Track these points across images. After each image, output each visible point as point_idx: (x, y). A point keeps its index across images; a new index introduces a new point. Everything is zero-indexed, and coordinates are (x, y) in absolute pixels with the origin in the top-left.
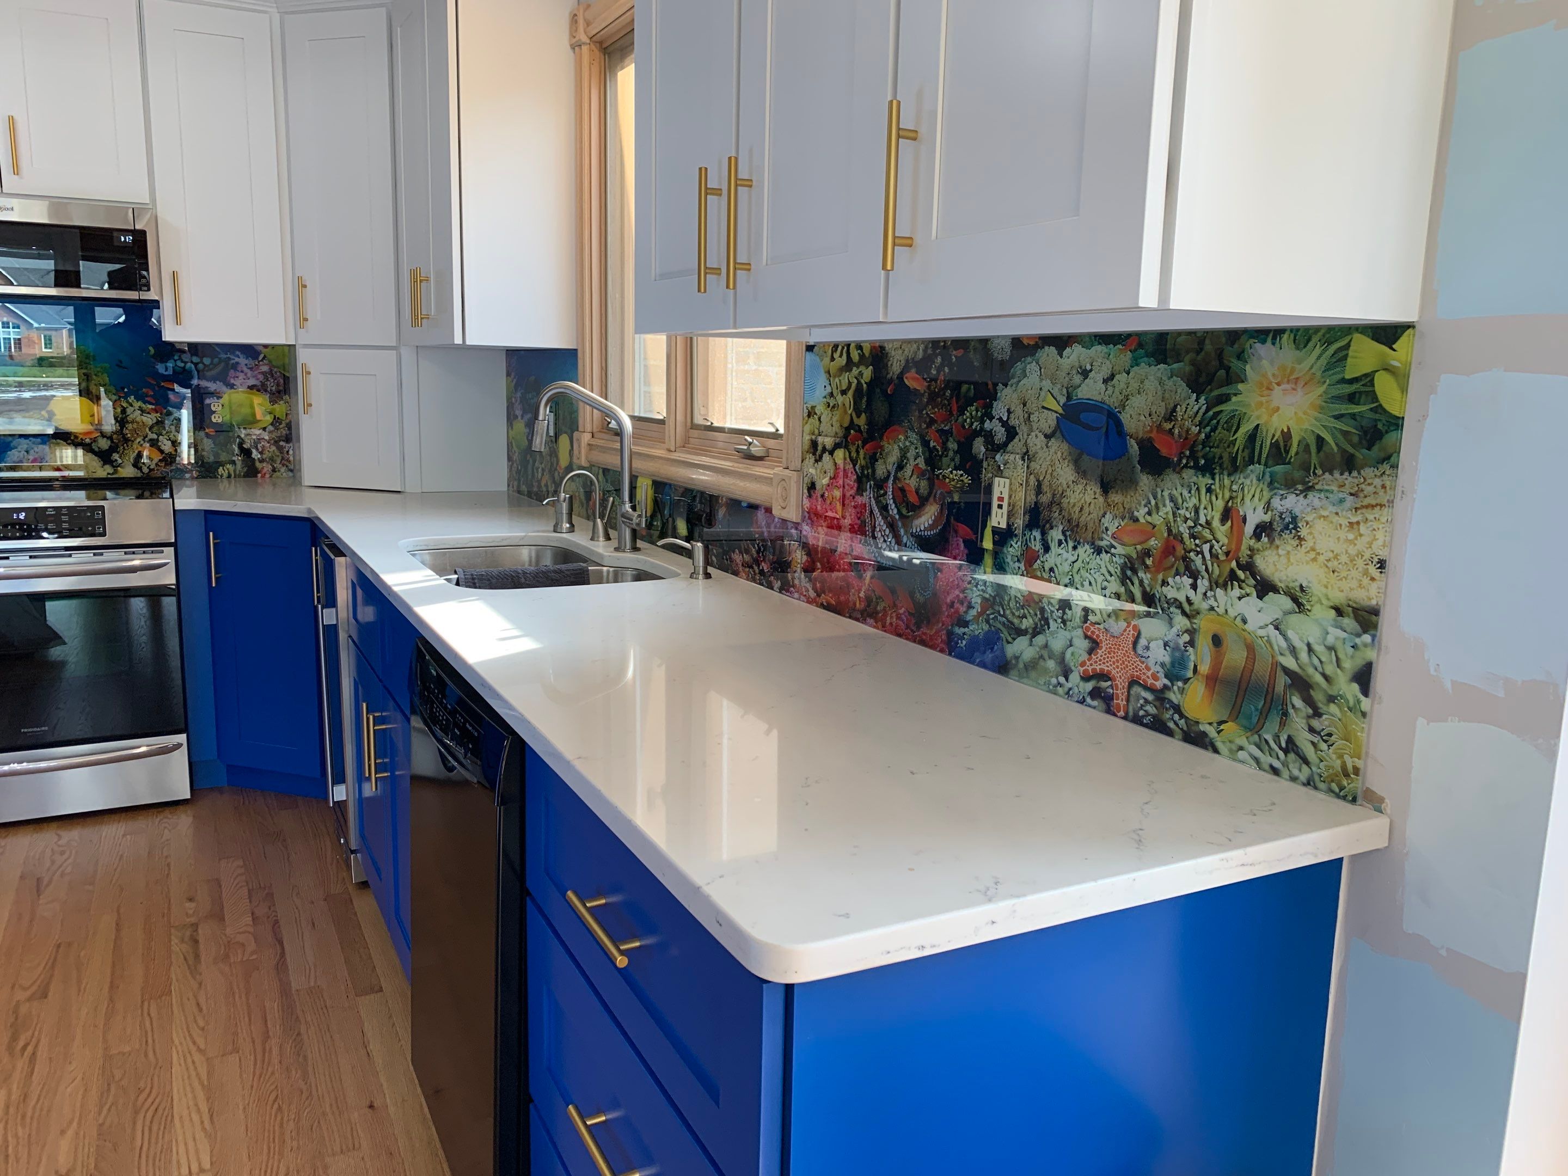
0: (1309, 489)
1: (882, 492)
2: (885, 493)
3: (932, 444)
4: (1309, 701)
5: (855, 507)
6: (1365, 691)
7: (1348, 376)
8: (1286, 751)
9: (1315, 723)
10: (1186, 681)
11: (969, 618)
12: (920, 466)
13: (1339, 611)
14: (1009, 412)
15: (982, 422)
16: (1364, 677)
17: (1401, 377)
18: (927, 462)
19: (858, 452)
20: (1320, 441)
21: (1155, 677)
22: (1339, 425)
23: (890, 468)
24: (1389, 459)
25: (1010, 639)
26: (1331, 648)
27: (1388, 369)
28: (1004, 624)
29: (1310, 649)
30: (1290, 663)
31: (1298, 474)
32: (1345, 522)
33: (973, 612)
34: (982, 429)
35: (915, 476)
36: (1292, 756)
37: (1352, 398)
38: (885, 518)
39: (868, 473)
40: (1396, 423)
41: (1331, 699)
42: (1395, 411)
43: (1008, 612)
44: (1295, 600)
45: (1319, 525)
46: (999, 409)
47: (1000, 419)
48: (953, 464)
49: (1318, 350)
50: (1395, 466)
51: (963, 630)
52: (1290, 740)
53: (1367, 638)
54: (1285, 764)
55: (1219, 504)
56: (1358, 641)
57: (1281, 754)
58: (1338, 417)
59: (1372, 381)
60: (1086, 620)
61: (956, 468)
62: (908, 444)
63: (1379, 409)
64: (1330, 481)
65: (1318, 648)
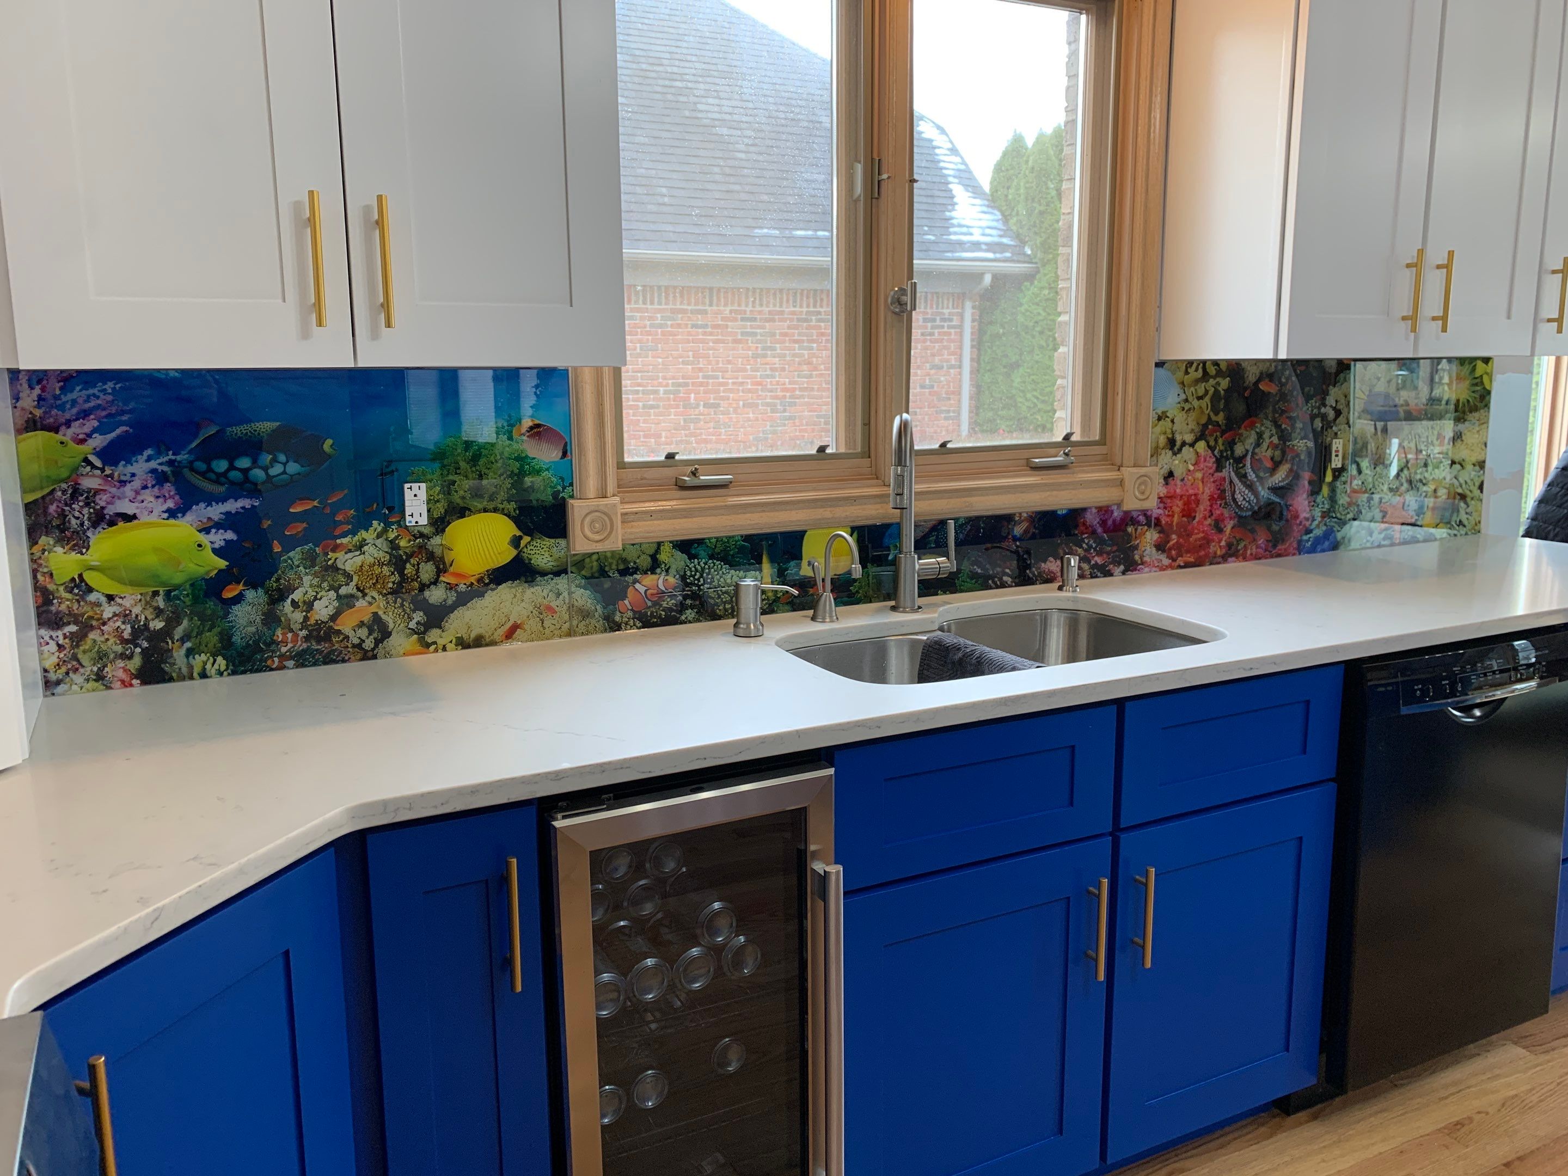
0: (1465, 420)
1: (1241, 465)
2: (1244, 466)
3: (1283, 426)
4: (1466, 503)
5: (1214, 482)
6: (1482, 492)
7: (1476, 376)
8: (1458, 526)
9: (1468, 510)
10: (1424, 514)
11: (1312, 527)
12: (1275, 442)
13: (1474, 465)
14: (1337, 401)
15: (1319, 408)
16: (1481, 487)
17: (1490, 375)
18: (1279, 438)
19: (1216, 440)
20: (1468, 401)
21: (1412, 517)
22: (1473, 395)
23: (1248, 447)
24: (1487, 406)
25: (1339, 529)
26: (1472, 480)
27: (1487, 373)
28: (1336, 522)
29: (1466, 482)
30: (1460, 491)
31: (1462, 415)
32: (1475, 431)
33: (1316, 523)
34: (1319, 413)
35: (1270, 449)
36: (1461, 527)
37: (1476, 385)
38: (1244, 484)
39: (1227, 455)
40: (1489, 393)
41: (1472, 499)
42: (1488, 388)
43: (1338, 515)
44: (1462, 466)
45: (1468, 434)
46: (1330, 400)
47: (1331, 406)
48: (1299, 437)
49: (1467, 367)
50: (1489, 408)
51: (1308, 536)
52: (1460, 521)
53: (1482, 472)
54: (1459, 531)
55: (1436, 433)
56: (1479, 474)
57: (1457, 528)
58: (1473, 392)
59: (1482, 379)
60: (1381, 502)
61: (1302, 439)
62: (1263, 428)
63: (1484, 388)
64: (1470, 416)
65: (1469, 481)
